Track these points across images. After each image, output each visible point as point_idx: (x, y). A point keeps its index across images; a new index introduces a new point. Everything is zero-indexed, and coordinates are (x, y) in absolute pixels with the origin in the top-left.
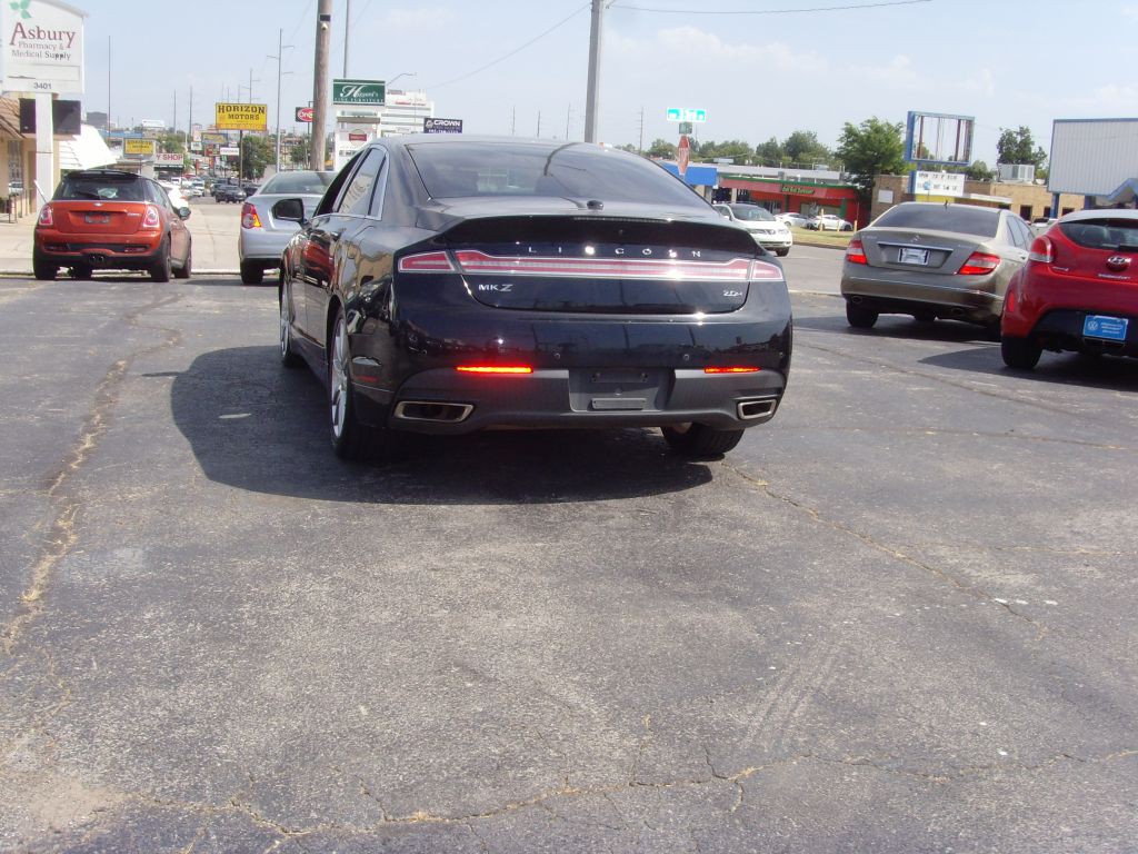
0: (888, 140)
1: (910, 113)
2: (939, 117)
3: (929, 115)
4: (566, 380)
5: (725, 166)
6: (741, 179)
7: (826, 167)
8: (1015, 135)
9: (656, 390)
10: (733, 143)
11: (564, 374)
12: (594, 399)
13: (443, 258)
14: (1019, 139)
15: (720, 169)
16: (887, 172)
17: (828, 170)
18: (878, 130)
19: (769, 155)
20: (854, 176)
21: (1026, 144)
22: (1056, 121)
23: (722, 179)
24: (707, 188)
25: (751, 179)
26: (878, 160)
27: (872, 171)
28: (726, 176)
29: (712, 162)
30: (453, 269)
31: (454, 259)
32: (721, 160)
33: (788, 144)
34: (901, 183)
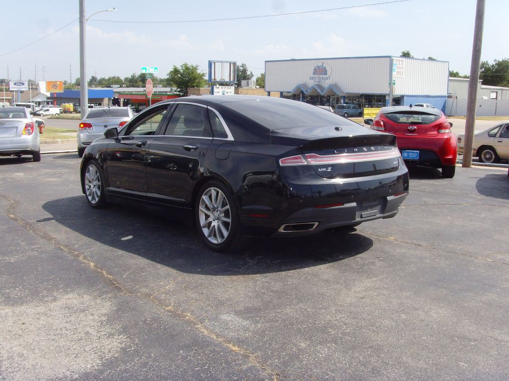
0: (192, 73)
1: (209, 61)
2: (222, 62)
3: (218, 62)
4: (355, 207)
5: (116, 88)
6: (127, 94)
7: (161, 86)
8: (240, 67)
9: (380, 206)
10: (114, 78)
11: (354, 204)
12: (363, 213)
13: (300, 158)
14: (242, 68)
15: (115, 90)
16: (193, 87)
17: (162, 87)
18: (187, 68)
19: (133, 82)
20: (179, 89)
21: (245, 71)
22: (266, 62)
23: (118, 94)
24: (109, 99)
25: (131, 94)
26: (189, 81)
27: (187, 87)
28: (119, 93)
29: (110, 87)
30: (306, 163)
31: (306, 158)
32: (114, 86)
33: (140, 77)
34: (200, 91)
